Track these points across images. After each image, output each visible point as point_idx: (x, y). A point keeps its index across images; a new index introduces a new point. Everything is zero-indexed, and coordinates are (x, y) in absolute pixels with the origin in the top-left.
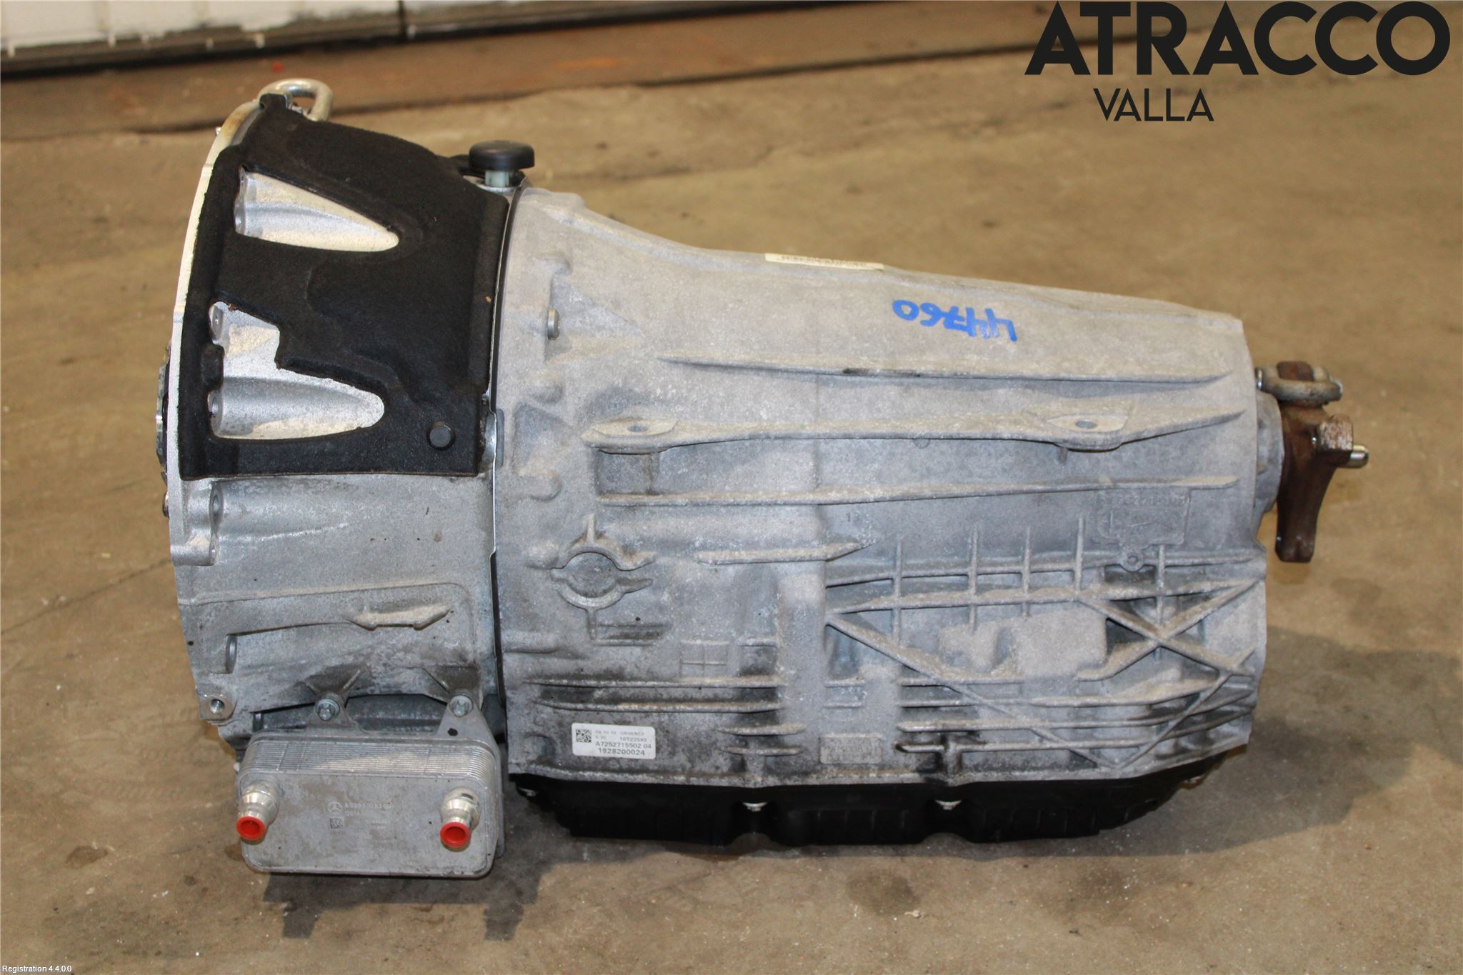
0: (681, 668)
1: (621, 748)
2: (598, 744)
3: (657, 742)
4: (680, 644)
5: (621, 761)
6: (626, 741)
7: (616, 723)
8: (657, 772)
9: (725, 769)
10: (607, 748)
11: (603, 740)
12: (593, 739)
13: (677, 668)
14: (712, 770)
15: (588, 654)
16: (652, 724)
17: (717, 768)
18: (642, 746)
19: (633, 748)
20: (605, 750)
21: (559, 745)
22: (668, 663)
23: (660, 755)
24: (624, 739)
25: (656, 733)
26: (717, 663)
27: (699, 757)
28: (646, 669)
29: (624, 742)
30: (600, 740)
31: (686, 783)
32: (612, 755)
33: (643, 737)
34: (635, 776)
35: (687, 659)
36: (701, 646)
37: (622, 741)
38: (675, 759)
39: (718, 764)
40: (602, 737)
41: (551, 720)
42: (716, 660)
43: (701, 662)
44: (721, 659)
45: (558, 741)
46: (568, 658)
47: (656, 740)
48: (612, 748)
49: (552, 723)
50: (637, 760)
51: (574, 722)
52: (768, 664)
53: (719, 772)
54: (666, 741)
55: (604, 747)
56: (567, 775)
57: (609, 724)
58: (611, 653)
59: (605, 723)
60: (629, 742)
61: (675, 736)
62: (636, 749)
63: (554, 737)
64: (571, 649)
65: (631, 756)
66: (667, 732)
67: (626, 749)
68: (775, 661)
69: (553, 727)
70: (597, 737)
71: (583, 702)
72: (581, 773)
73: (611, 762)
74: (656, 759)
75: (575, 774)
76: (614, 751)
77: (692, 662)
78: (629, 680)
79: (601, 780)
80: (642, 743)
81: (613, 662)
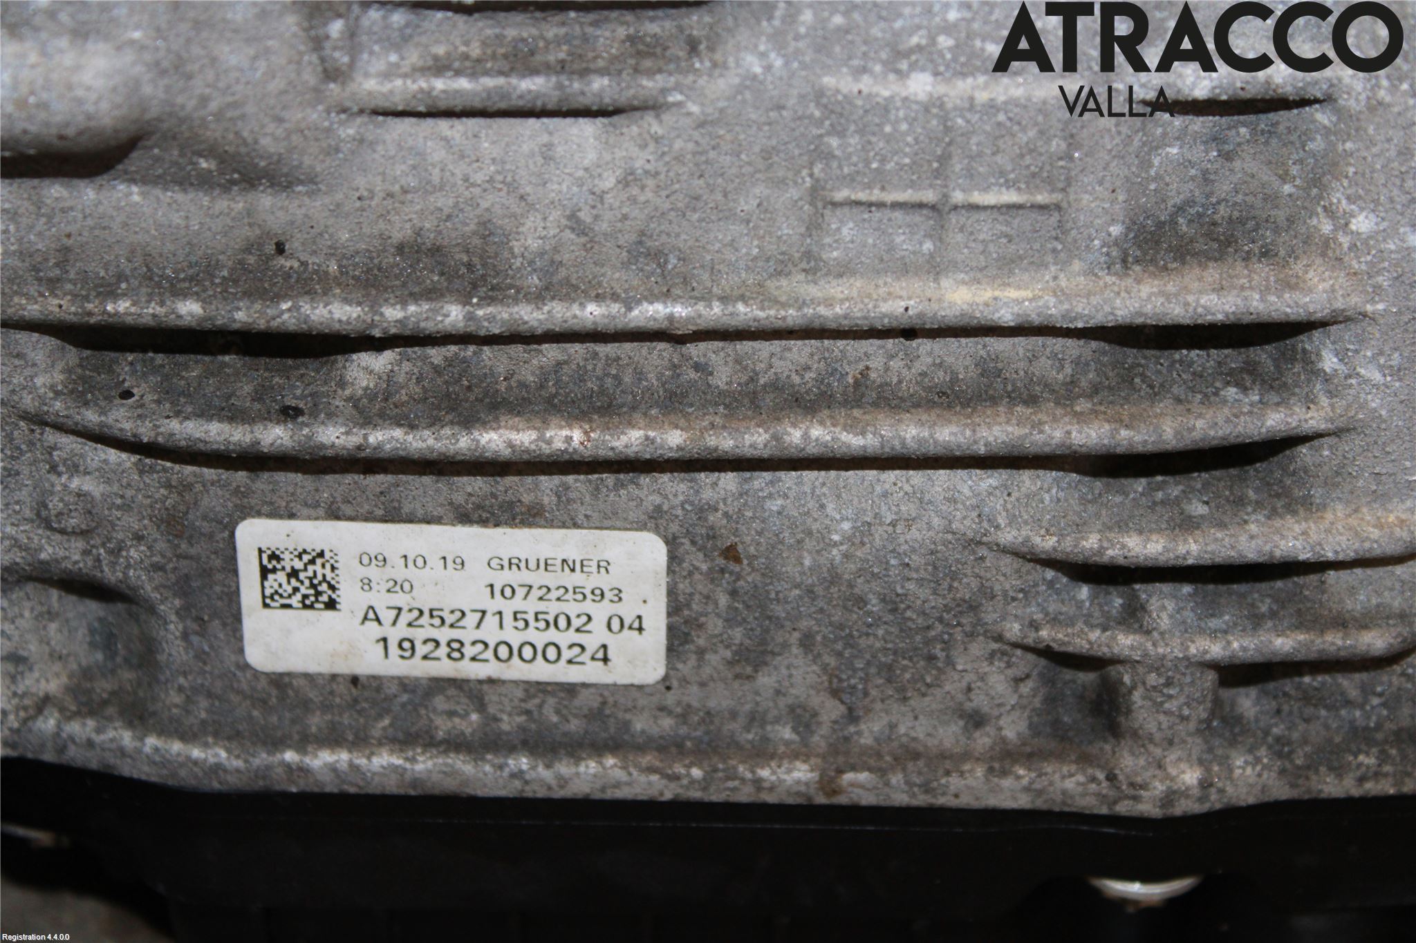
0: (814, 226)
1: (490, 632)
2: (371, 615)
3: (675, 606)
4: (820, 94)
5: (491, 696)
6: (518, 603)
7: (464, 517)
8: (669, 747)
9: (1013, 728)
10: (419, 635)
11: (400, 599)
12: (349, 594)
13: (789, 229)
14: (949, 735)
15: (310, 160)
16: (654, 520)
17: (976, 720)
18: (598, 625)
19: (552, 635)
20: (408, 647)
21: (175, 627)
22: (746, 204)
23: (685, 668)
24: (508, 591)
25: (673, 558)
26: (1011, 197)
27: (888, 671)
28: (628, 238)
29: (508, 608)
30: (381, 601)
31: (821, 800)
32: (444, 668)
33: (603, 581)
34: (564, 768)
35: (851, 180)
36: (934, 105)
37: (499, 603)
38: (766, 680)
39: (979, 701)
40: (395, 586)
41: (126, 507)
42: (1009, 185)
43: (929, 196)
44: (1034, 179)
45: (168, 607)
46: (204, 182)
47: (671, 592)
48: (444, 635)
49: (131, 522)
50: (571, 689)
51: (247, 512)
52: (1272, 199)
53: (983, 740)
54: (723, 600)
55: (401, 631)
56: (217, 768)
57: (428, 520)
58: (438, 154)
59: (410, 520)
60: (531, 606)
61: (770, 573)
62: (564, 638)
63: (147, 584)
64: (214, 132)
65: (541, 671)
66: (731, 553)
67: (515, 639)
68: (1317, 182)
69: (139, 538)
70: (367, 584)
71: (289, 414)
72: (290, 756)
73: (440, 702)
74: (666, 684)
75: (262, 758)
76: (456, 649)
77: (876, 195)
78: (538, 298)
79: (392, 786)
80: (601, 612)
81: (444, 202)
